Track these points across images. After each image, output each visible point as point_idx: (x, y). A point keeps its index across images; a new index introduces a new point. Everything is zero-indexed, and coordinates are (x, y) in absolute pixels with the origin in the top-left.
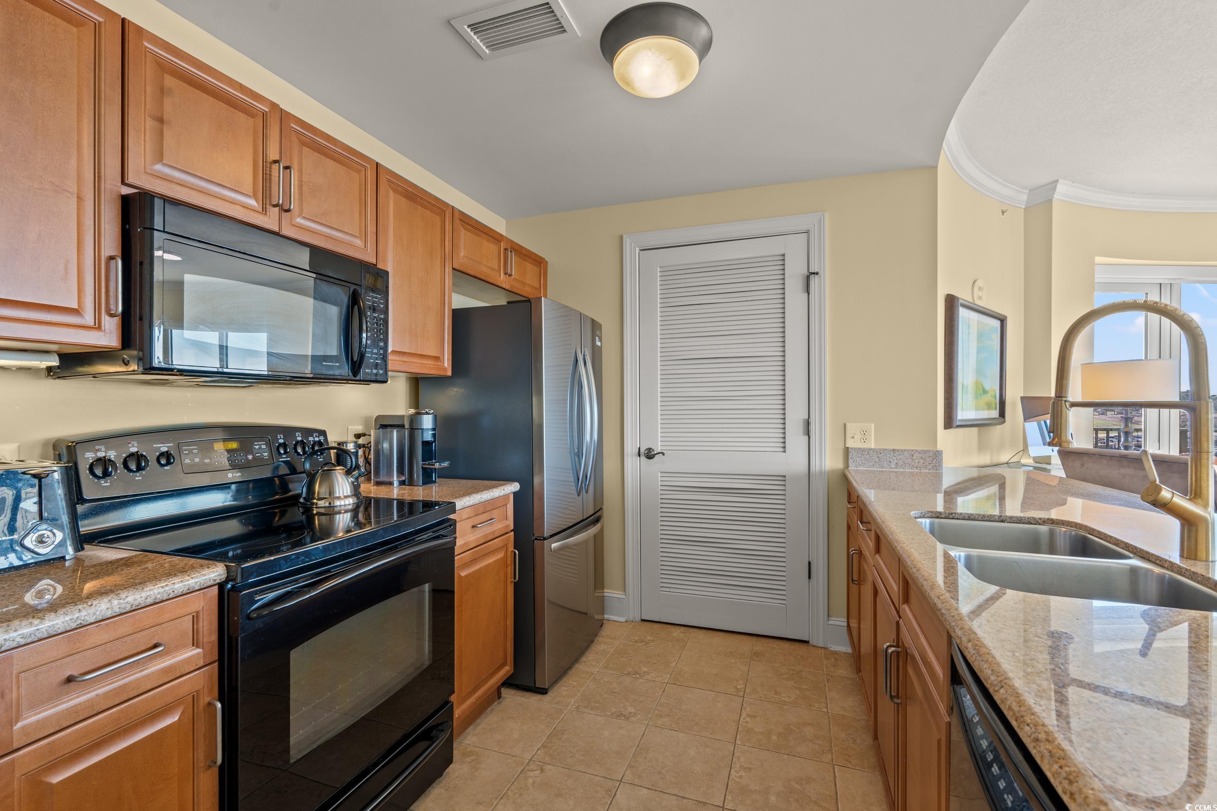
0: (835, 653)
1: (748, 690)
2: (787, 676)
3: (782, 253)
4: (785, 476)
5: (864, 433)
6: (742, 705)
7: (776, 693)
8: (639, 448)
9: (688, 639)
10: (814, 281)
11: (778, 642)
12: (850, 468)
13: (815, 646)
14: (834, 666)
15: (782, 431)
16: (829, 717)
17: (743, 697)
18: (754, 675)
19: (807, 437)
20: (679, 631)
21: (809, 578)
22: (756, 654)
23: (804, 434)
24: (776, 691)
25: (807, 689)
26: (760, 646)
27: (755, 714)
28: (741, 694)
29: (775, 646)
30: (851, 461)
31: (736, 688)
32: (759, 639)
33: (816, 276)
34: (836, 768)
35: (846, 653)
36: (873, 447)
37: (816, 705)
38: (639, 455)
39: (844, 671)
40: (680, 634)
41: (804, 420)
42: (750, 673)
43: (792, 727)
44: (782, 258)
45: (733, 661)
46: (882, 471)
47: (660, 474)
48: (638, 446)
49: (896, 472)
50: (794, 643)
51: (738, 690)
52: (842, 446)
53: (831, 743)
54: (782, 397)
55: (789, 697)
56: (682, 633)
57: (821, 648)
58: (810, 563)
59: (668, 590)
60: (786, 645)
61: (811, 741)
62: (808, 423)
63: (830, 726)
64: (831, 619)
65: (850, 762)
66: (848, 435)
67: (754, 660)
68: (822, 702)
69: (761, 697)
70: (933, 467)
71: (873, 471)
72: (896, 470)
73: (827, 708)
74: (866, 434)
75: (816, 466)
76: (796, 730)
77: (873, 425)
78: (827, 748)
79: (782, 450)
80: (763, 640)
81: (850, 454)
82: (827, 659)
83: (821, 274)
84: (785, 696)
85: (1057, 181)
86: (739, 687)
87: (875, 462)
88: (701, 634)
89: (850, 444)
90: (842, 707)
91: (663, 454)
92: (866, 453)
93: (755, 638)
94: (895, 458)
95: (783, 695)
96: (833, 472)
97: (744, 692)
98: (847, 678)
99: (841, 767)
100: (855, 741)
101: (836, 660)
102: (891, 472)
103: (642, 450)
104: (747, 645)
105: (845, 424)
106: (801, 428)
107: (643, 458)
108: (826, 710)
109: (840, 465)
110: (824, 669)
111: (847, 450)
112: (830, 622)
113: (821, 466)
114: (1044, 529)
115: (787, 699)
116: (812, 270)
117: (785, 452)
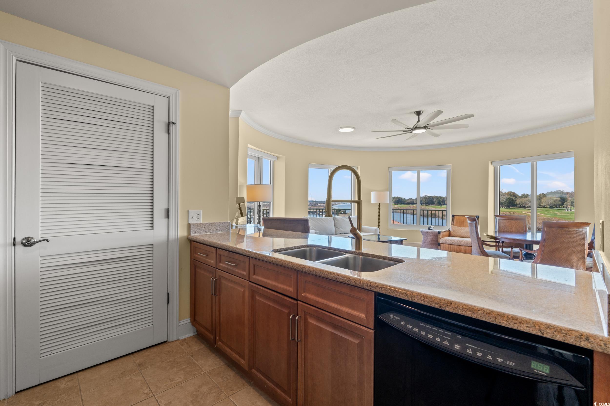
0: (184, 340)
1: (153, 390)
2: (169, 367)
3: (153, 105)
4: (152, 245)
5: (198, 215)
6: (157, 401)
7: (171, 380)
8: (15, 239)
9: (79, 383)
10: (172, 127)
11: (148, 350)
12: (191, 235)
13: (171, 342)
14: (189, 347)
15: (151, 216)
16: (208, 375)
17: (154, 396)
18: (149, 378)
19: (167, 219)
20: (64, 382)
21: (168, 302)
22: (140, 365)
23: (165, 218)
24: (170, 380)
25: (186, 368)
26: (139, 358)
27: (169, 401)
28: (151, 395)
29: (148, 354)
30: (191, 231)
31: (145, 394)
32: (134, 355)
33: (174, 125)
34: (230, 398)
35: (189, 337)
36: (202, 222)
37: (197, 373)
38: (14, 245)
39: (197, 347)
40: (68, 383)
41: (165, 209)
42: (146, 379)
43: (194, 393)
44: (152, 108)
45: (128, 378)
46: (207, 234)
47: (40, 259)
48: (13, 237)
49: (213, 234)
50: (158, 346)
51: (147, 394)
52: (186, 223)
53: (219, 388)
54: (151, 195)
55: (180, 378)
56: (69, 381)
57: (175, 341)
58: (168, 294)
59: (50, 353)
60: (155, 349)
61: (209, 393)
62: (168, 211)
63: (211, 379)
64: (180, 322)
65: (233, 390)
66: (190, 217)
67: (141, 370)
68: (198, 370)
69: (164, 389)
70: (227, 230)
71: (202, 235)
72: (212, 233)
73: (203, 371)
74: (199, 216)
75: (172, 235)
76: (198, 393)
77: (202, 211)
78: (219, 391)
79: (151, 228)
80: (138, 354)
81: (191, 227)
82: (183, 345)
83: (177, 124)
84: (177, 379)
85: (242, 111)
86: (146, 392)
87: (203, 230)
88: (87, 374)
89: (191, 222)
90: (209, 366)
91: (48, 241)
92: (199, 226)
93: (131, 356)
94: (212, 227)
95: (176, 379)
96: (181, 238)
97: (152, 392)
98: (200, 350)
99: (232, 396)
100: (227, 378)
101: (187, 343)
102: (210, 234)
103: (18, 240)
104: (129, 363)
105: (188, 211)
106: (163, 214)
107: (20, 248)
108: (203, 373)
109: (185, 234)
110: (185, 351)
111: (189, 226)
112: (180, 324)
113: (175, 236)
114: (308, 249)
115: (180, 380)
116: (171, 120)
117: (153, 229)
